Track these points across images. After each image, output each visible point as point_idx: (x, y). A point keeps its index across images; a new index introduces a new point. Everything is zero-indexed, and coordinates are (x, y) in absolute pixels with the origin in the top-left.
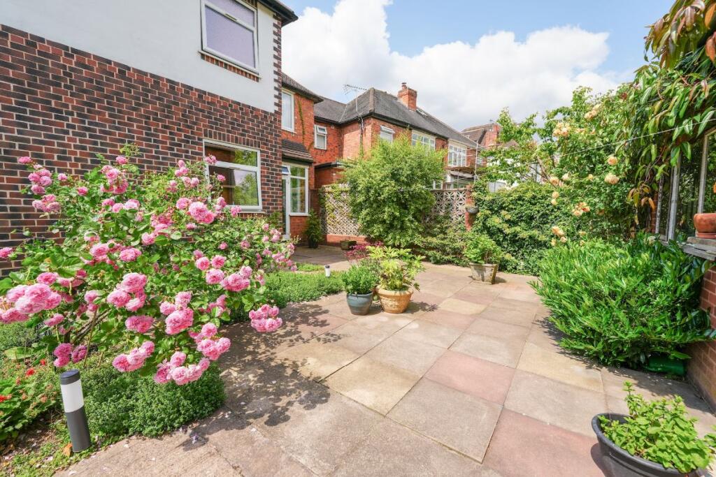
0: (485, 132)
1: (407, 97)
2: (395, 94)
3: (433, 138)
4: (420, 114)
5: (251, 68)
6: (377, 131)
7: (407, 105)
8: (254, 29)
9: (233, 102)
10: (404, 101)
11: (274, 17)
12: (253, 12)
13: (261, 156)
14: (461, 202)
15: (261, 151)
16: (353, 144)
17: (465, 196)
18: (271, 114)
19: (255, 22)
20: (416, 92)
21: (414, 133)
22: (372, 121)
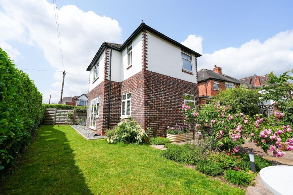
0: (251, 79)
1: (218, 70)
2: (212, 70)
3: (233, 84)
4: (223, 75)
5: (191, 72)
6: (213, 84)
7: (218, 73)
8: (191, 61)
9: (189, 82)
10: (217, 72)
11: (195, 57)
12: (190, 57)
13: (195, 97)
14: (271, 110)
15: (195, 96)
16: (202, 89)
17: (273, 107)
18: (196, 84)
19: (191, 59)
20: (221, 68)
21: (226, 83)
22: (210, 81)
